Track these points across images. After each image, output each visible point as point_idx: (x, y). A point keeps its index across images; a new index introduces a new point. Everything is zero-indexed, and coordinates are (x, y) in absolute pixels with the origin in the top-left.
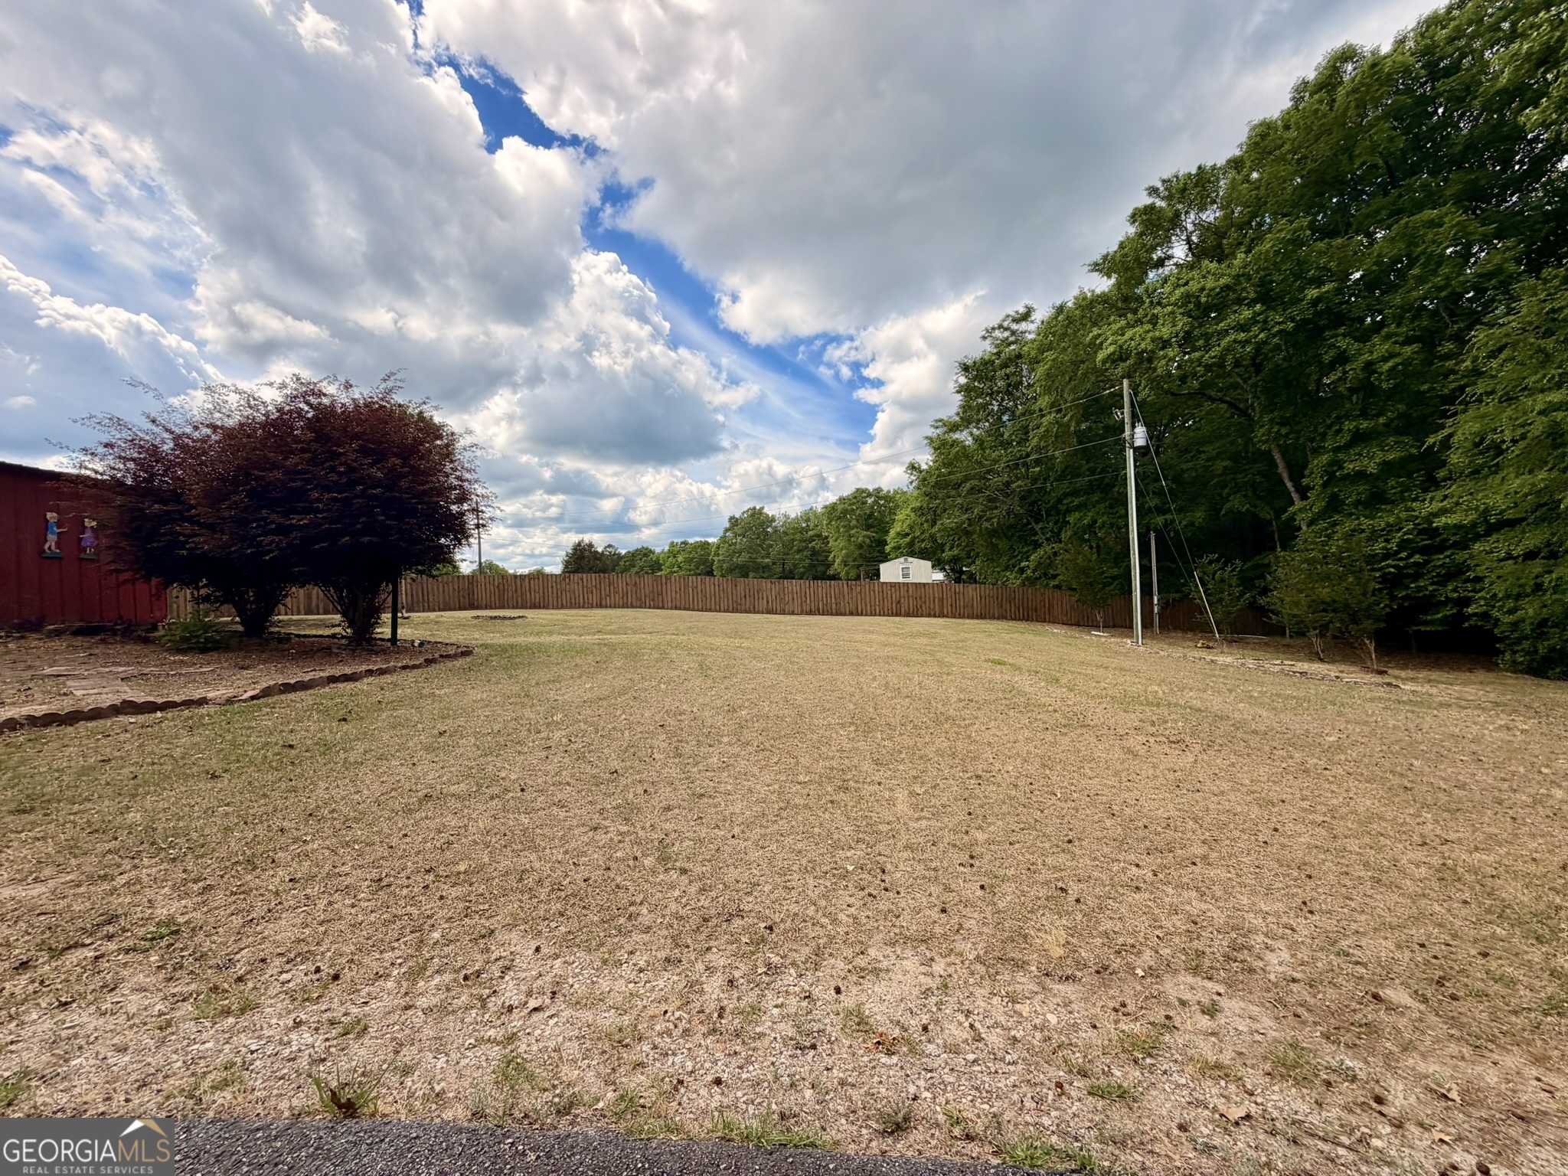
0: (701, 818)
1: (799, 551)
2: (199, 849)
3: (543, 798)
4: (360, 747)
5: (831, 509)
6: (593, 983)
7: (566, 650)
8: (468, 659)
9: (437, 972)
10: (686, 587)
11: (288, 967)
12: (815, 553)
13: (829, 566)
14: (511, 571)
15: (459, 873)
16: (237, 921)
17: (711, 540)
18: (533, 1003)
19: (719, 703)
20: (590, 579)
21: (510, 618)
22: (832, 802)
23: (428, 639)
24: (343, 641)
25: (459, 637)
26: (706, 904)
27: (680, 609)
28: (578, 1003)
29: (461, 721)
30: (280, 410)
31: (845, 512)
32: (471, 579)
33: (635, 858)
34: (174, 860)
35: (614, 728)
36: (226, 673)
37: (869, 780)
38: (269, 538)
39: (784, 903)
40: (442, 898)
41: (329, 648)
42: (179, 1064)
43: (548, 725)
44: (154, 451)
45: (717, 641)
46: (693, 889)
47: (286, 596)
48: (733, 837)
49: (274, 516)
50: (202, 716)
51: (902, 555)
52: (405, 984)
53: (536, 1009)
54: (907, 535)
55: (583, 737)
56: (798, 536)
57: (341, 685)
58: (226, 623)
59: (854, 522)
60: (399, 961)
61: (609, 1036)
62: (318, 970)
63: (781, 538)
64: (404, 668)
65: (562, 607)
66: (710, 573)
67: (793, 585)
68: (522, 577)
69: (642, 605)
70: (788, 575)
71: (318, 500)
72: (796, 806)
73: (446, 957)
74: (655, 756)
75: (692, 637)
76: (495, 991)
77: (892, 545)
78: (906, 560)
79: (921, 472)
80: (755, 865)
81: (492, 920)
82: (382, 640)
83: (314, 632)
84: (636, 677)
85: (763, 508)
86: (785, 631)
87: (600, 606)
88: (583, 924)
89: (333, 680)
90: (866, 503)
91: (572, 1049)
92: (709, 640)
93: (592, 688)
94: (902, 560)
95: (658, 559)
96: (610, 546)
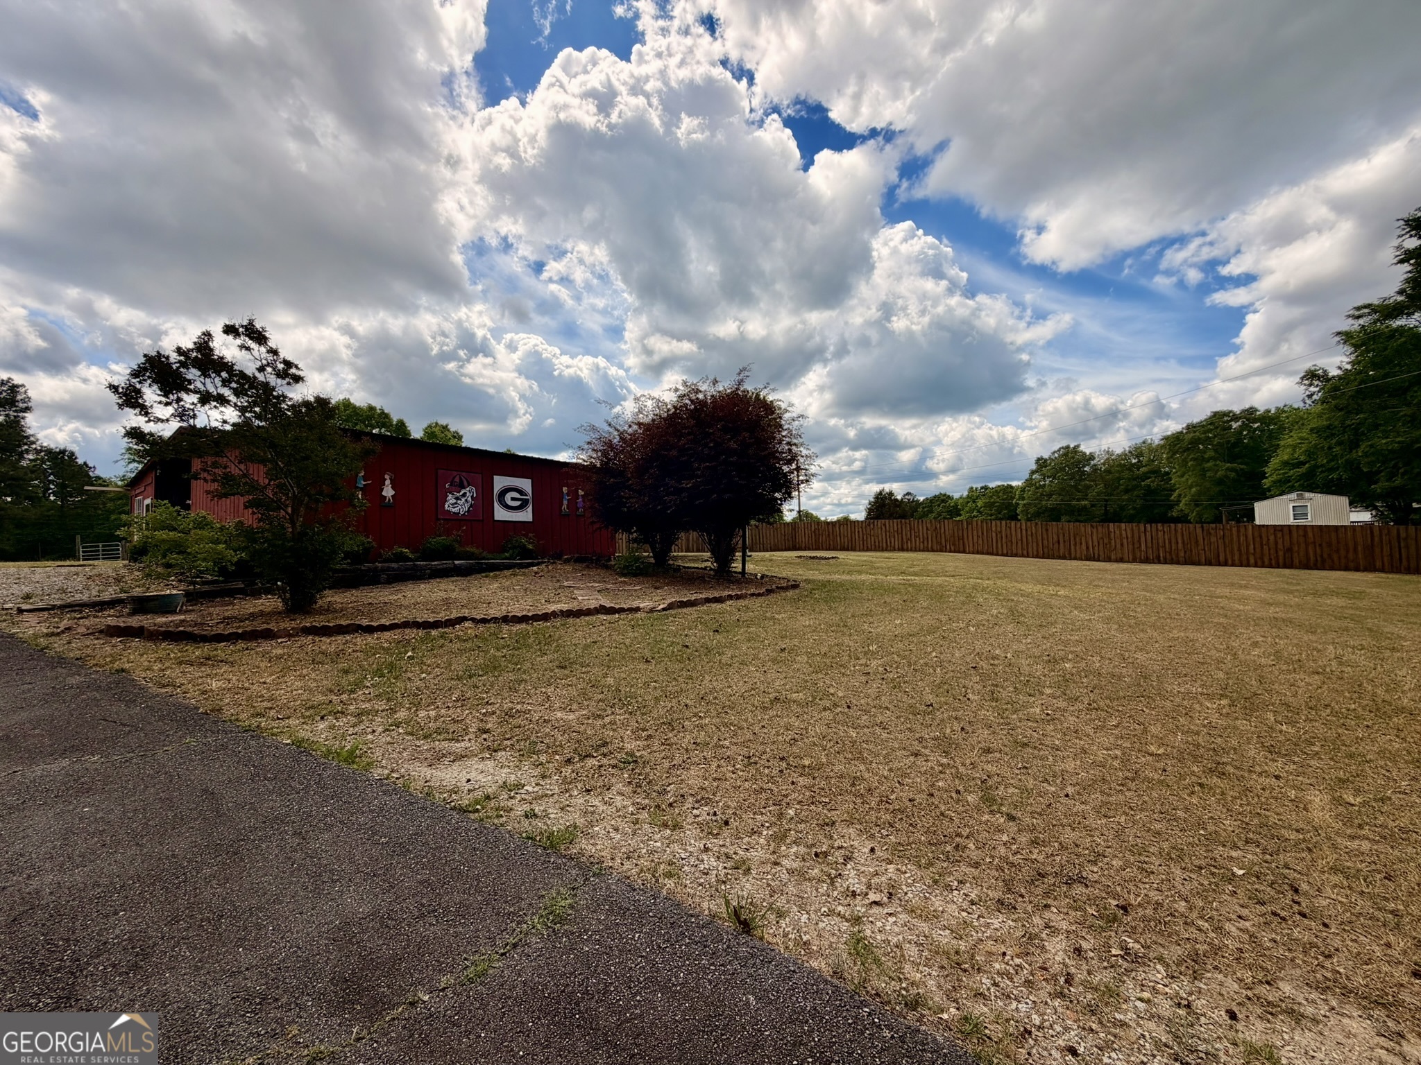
0: (1026, 768)
1: (1127, 491)
2: (643, 709)
3: (866, 717)
4: (729, 653)
5: (1173, 442)
6: (927, 898)
7: (876, 588)
8: (797, 591)
9: (795, 842)
10: (989, 530)
11: (697, 805)
12: (1149, 492)
13: (1171, 507)
14: (823, 519)
15: (804, 766)
16: (666, 764)
17: (1014, 484)
18: (873, 897)
19: (1037, 652)
20: (894, 524)
21: (825, 558)
22: (1201, 785)
23: (766, 573)
24: (712, 573)
25: (787, 572)
26: (1041, 858)
27: (983, 554)
28: (912, 911)
29: (796, 642)
30: (675, 407)
31: (1195, 442)
32: (793, 524)
33: (958, 792)
34: (631, 713)
35: (926, 664)
36: (648, 591)
37: (1258, 769)
38: (670, 498)
39: (1142, 886)
40: (793, 783)
41: (703, 577)
42: (644, 851)
43: (866, 653)
44: (609, 444)
45: (1028, 588)
46: (1024, 839)
47: (678, 539)
48: (1067, 796)
49: (672, 483)
50: (638, 620)
51: (1291, 490)
52: (773, 844)
53: (876, 903)
54: (1303, 463)
55: (897, 668)
56: (1126, 474)
57: (714, 605)
58: (645, 557)
59: (1210, 454)
60: (767, 824)
61: (946, 953)
62: (715, 814)
63: (1102, 478)
64: (753, 595)
65: (868, 550)
66: (1014, 517)
67: (1122, 530)
68: (833, 524)
69: (942, 549)
70: (1115, 517)
71: (698, 469)
72: (1150, 780)
73: (800, 832)
74: (970, 696)
75: (998, 582)
76: (840, 874)
77: (1275, 477)
78: (1300, 497)
79: (1328, 380)
80: (1097, 833)
81: (833, 813)
82: (736, 572)
83: (692, 565)
84: (944, 618)
85: (1078, 446)
86: (1113, 581)
87: (902, 549)
88: (911, 839)
89: (708, 600)
90: (1230, 427)
91: (912, 951)
92: (1019, 585)
93: (901, 624)
94: (1293, 496)
95: (956, 505)
96: (908, 494)
